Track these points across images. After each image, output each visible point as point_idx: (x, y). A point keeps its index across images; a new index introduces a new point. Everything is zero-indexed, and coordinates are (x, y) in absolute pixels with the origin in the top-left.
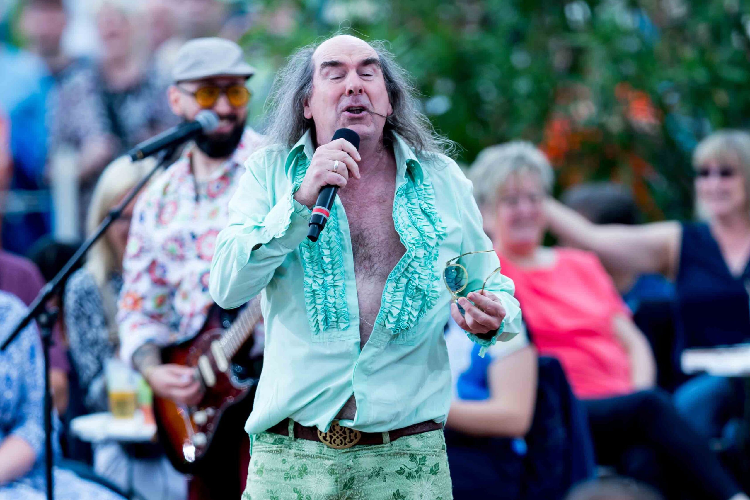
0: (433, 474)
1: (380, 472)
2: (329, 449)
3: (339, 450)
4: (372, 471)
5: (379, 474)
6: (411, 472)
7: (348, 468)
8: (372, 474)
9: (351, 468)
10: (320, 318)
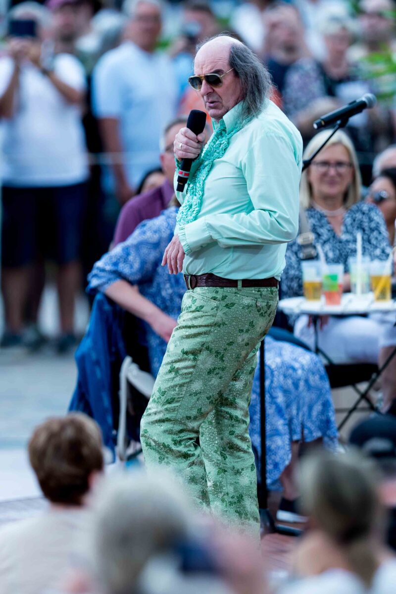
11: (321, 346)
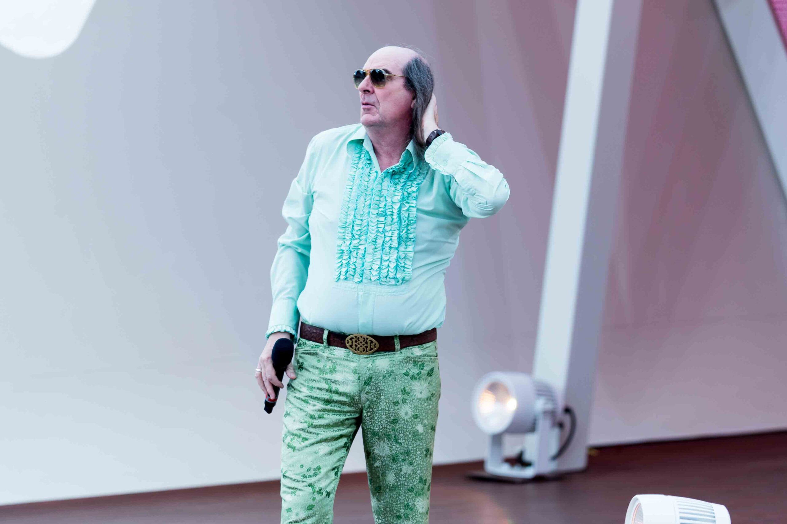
0: (429, 376)
1: (392, 374)
2: (354, 354)
3: (362, 356)
4: (386, 372)
5: (391, 375)
6: (414, 375)
7: (368, 370)
8: (385, 375)
9: (370, 370)
10: (344, 270)
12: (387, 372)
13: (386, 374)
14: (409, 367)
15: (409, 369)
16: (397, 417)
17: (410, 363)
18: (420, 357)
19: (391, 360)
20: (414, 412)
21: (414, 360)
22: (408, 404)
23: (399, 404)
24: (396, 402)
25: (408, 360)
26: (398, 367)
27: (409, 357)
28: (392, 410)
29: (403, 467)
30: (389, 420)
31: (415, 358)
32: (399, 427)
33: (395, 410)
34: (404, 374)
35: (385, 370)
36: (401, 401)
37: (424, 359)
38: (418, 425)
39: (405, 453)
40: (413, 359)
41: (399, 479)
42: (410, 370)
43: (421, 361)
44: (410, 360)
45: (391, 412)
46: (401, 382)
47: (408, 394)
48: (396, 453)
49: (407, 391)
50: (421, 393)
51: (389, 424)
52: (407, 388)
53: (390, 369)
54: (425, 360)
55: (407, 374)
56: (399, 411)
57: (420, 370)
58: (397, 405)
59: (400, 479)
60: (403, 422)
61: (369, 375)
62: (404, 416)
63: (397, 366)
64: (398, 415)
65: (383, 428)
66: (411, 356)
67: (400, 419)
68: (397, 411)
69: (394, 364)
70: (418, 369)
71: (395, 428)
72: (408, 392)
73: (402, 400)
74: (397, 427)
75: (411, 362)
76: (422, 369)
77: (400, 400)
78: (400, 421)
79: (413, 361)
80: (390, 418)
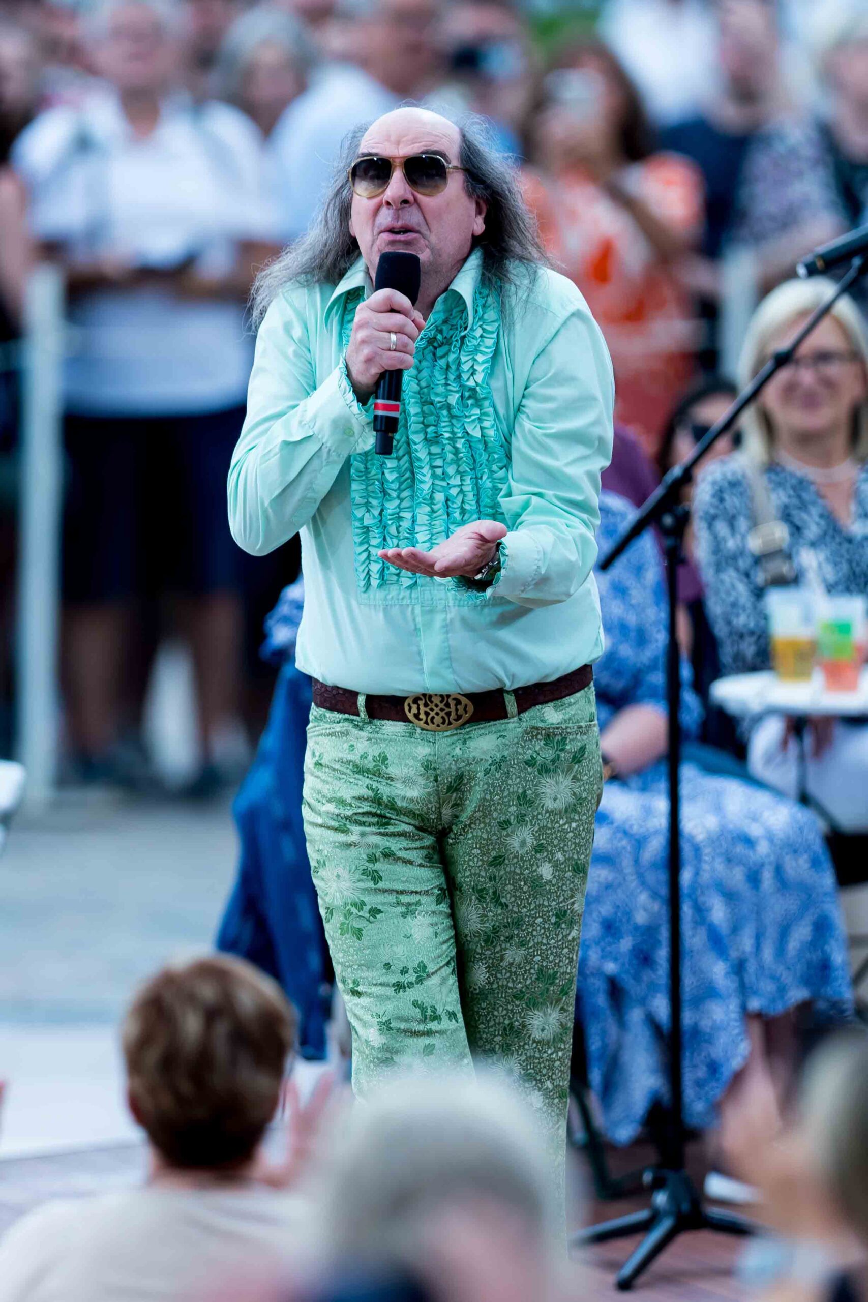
0: (575, 763)
1: (502, 764)
4: (490, 762)
5: (500, 766)
6: (545, 763)
7: (454, 761)
9: (458, 760)
11: (814, 788)
12: (492, 761)
13: (490, 765)
14: (537, 748)
15: (536, 752)
16: (503, 853)
17: (538, 740)
18: (558, 726)
19: (500, 736)
20: (536, 840)
21: (545, 733)
22: (529, 824)
23: (510, 824)
24: (504, 821)
25: (535, 734)
26: (515, 749)
27: (537, 728)
28: (495, 837)
29: (508, 951)
30: (485, 858)
31: (549, 728)
32: (506, 872)
33: (501, 836)
34: (527, 763)
35: (488, 758)
36: (514, 819)
37: (567, 728)
38: (543, 864)
39: (512, 923)
40: (543, 732)
41: (496, 977)
42: (538, 754)
43: (561, 734)
44: (538, 734)
45: (492, 843)
46: (518, 780)
47: (531, 803)
48: (493, 926)
49: (529, 797)
50: (555, 799)
51: (485, 868)
52: (529, 792)
53: (499, 756)
54: (569, 730)
55: (531, 763)
56: (508, 839)
57: (558, 752)
58: (506, 827)
59: (499, 976)
60: (515, 860)
61: (457, 772)
62: (517, 849)
63: (512, 748)
64: (506, 847)
65: (471, 875)
66: (541, 725)
67: (508, 856)
68: (504, 839)
69: (506, 745)
70: (554, 751)
71: (497, 874)
72: (529, 800)
73: (518, 817)
74: (502, 873)
75: (539, 737)
76: (561, 750)
77: (512, 817)
78: (509, 859)
79: (543, 735)
80: (488, 853)
